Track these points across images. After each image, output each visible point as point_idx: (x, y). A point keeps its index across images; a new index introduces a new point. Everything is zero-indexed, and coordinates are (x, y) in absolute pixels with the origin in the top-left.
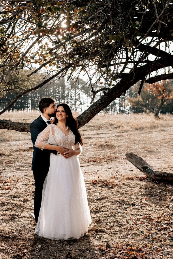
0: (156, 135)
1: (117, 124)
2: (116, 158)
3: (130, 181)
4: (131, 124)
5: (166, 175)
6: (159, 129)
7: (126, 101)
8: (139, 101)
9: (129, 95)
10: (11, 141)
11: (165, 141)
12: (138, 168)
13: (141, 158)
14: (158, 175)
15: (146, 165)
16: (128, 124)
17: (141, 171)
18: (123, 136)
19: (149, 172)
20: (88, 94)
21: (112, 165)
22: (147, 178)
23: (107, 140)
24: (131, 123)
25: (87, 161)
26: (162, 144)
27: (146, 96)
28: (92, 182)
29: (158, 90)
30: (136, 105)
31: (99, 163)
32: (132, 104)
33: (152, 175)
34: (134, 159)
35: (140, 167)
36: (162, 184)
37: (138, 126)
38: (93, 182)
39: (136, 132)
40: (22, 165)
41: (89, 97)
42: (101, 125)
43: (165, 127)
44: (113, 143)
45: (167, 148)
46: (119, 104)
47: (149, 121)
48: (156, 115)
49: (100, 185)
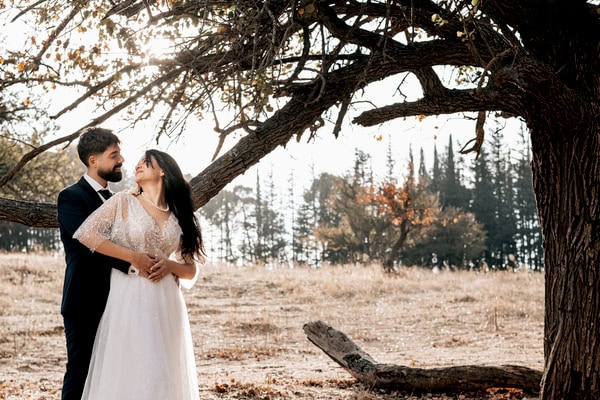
0: (385, 308)
1: (286, 284)
2: (280, 350)
3: (313, 388)
4: (322, 285)
5: (404, 372)
6: (394, 297)
7: (311, 237)
8: (343, 234)
9: (320, 222)
10: (9, 315)
11: (407, 319)
12: (335, 360)
13: (342, 334)
14: (386, 373)
15: (355, 352)
16: (314, 284)
17: (342, 365)
18: (301, 311)
19: (363, 368)
20: (214, 217)
21: (270, 362)
22: (356, 382)
23: (259, 315)
24: (322, 282)
25: (205, 356)
26: (398, 326)
27: (362, 221)
28: (214, 387)
29: (394, 202)
30: (336, 246)
31: (236, 359)
32: (326, 244)
33: (370, 374)
34: (323, 336)
35: (340, 357)
36: (395, 394)
37: (339, 288)
38: (218, 387)
39: (335, 302)
40: (35, 360)
41: (214, 226)
42: (245, 287)
43: (409, 292)
44: (273, 322)
45: (411, 335)
46: (294, 244)
47: (370, 278)
48: (388, 265)
49: (235, 394)
